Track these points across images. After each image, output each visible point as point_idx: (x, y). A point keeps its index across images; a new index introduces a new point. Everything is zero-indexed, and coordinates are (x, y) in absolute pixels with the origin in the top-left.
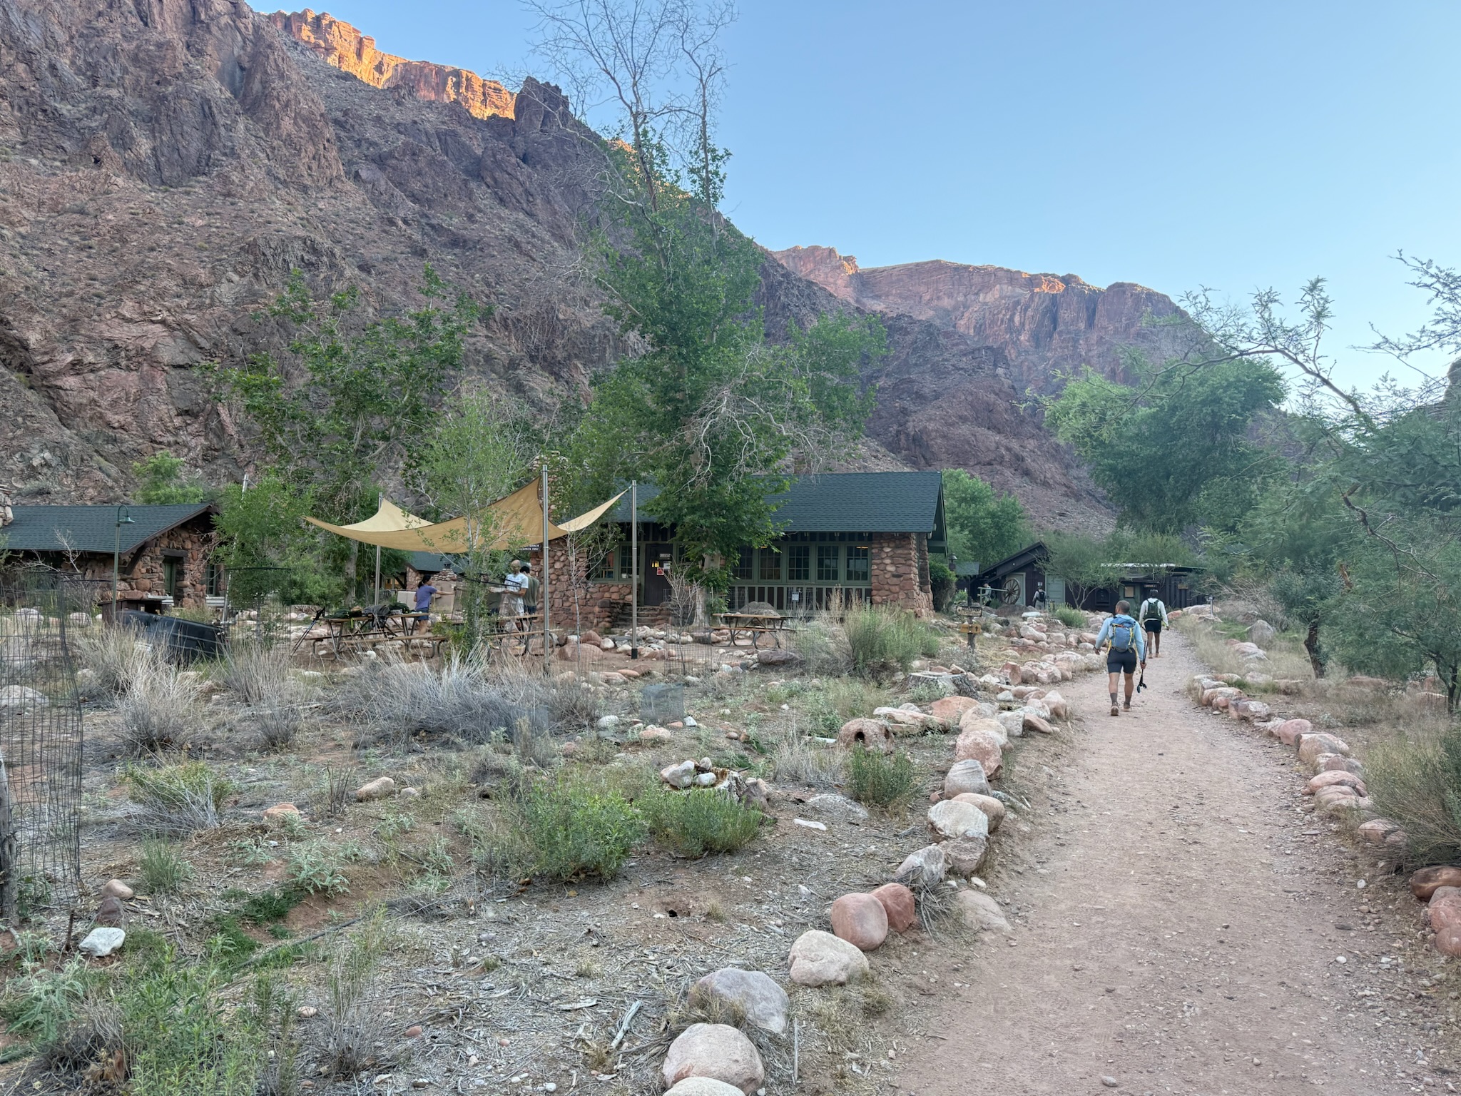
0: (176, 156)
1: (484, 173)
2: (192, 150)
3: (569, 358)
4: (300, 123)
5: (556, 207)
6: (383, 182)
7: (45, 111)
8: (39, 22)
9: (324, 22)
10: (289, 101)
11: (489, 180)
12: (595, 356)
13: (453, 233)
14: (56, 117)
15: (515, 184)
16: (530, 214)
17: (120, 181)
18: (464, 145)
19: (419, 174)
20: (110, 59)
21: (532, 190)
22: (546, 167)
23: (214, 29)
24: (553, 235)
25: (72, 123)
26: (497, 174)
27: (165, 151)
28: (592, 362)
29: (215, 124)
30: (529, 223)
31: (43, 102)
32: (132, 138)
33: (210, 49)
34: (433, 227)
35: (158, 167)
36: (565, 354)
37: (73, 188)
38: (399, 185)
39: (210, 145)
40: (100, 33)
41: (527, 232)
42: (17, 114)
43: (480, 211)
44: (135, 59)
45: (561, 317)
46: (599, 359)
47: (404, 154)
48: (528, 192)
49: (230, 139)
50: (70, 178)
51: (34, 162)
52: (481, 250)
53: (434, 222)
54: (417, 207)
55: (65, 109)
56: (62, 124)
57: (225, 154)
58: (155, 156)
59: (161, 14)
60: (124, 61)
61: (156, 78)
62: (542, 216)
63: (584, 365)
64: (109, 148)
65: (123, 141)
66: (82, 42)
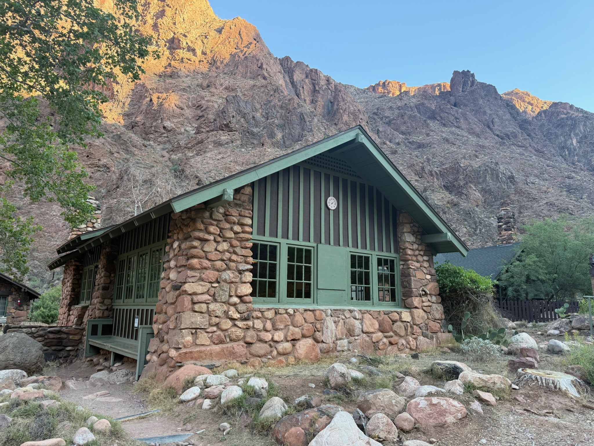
0: (291, 137)
1: (436, 116)
2: (296, 133)
3: (467, 183)
4: (350, 115)
5: (470, 121)
6: (389, 130)
7: (248, 132)
8: (251, 104)
9: (386, 83)
10: (346, 108)
11: (438, 118)
12: (481, 180)
13: (419, 143)
14: (253, 134)
15: (450, 116)
16: (458, 127)
17: (269, 150)
18: (427, 107)
19: (405, 123)
20: (273, 110)
21: (459, 117)
22: (465, 105)
23: (321, 92)
24: (469, 133)
25: (257, 134)
26: (442, 115)
27: (287, 136)
28: (479, 183)
29: (305, 122)
30: (457, 131)
31: (248, 129)
32: (275, 134)
33: (319, 99)
34: (410, 143)
35: (284, 142)
36: (464, 182)
37: (254, 156)
38: (396, 130)
39: (303, 130)
40: (270, 102)
41: (455, 134)
42: (241, 135)
43: (432, 131)
44: (281, 107)
45: (462, 165)
46: (483, 181)
47: (398, 117)
48: (456, 118)
49: (311, 125)
50: (253, 153)
51: (243, 150)
52: (430, 146)
53: (411, 140)
54: (404, 137)
55: (255, 130)
56: (254, 135)
57: (309, 132)
58: (283, 138)
59: (303, 92)
60: (278, 109)
61: (288, 111)
62: (464, 126)
63: (475, 185)
64: (267, 139)
65: (272, 135)
66: (265, 106)
